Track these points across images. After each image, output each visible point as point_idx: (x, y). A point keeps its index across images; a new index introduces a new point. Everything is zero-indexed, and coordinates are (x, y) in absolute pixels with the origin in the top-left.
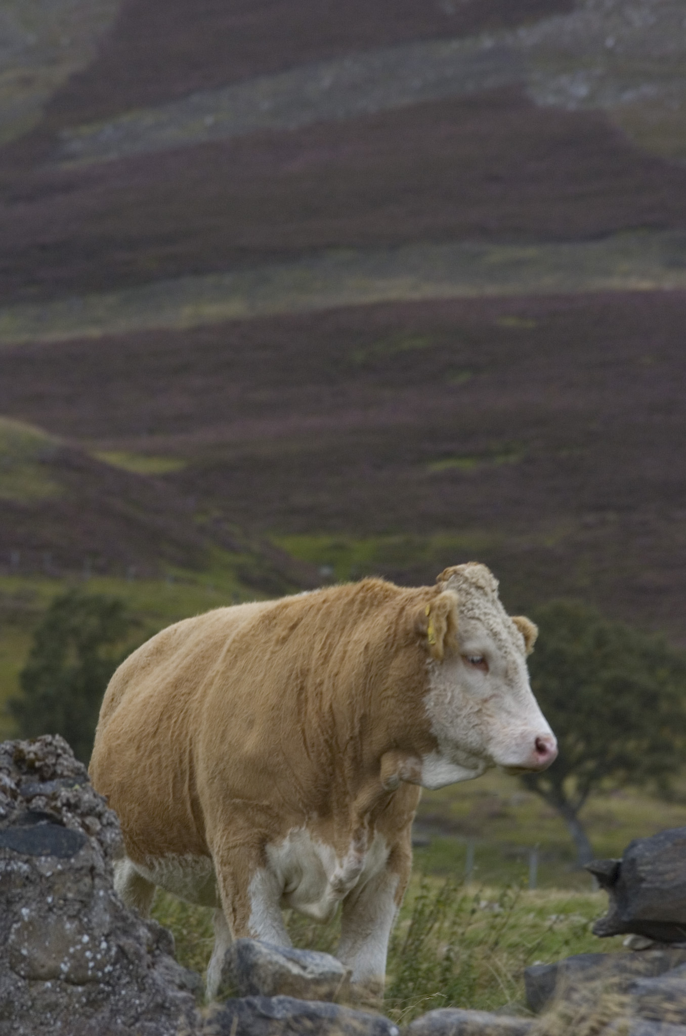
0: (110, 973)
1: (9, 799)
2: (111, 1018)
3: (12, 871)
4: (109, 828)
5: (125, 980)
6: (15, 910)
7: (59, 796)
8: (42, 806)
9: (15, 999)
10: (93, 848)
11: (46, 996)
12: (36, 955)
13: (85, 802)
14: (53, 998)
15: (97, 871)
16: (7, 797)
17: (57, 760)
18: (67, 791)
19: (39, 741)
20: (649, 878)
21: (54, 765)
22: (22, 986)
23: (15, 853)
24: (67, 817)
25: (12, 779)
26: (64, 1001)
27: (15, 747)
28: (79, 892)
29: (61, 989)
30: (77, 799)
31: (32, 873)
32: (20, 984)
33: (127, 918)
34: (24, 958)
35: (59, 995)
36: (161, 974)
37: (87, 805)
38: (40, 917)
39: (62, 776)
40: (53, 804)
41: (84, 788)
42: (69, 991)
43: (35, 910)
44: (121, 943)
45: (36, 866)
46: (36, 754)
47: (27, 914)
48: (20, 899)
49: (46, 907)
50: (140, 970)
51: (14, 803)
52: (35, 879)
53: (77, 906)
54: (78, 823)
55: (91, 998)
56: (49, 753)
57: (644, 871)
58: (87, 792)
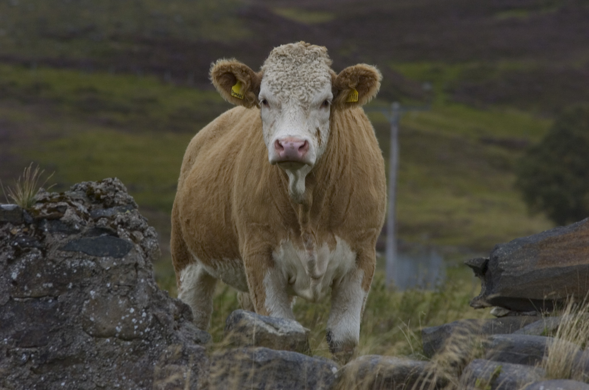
0: (148, 333)
1: (82, 220)
2: (149, 362)
3: (84, 267)
4: (149, 238)
5: (158, 338)
6: (86, 292)
7: (116, 217)
8: (104, 225)
9: (86, 350)
10: (137, 251)
11: (107, 348)
12: (100, 321)
13: (133, 222)
14: (111, 349)
15: (140, 266)
16: (81, 218)
17: (115, 194)
18: (121, 214)
19: (103, 182)
20: (506, 270)
21: (113, 197)
22: (91, 342)
23: (86, 255)
24: (120, 231)
25: (86, 206)
26: (118, 351)
27: (87, 186)
28: (127, 280)
29: (116, 343)
30: (128, 219)
31: (97, 268)
32: (89, 340)
33: (161, 297)
34: (92, 323)
35: (115, 347)
36: (183, 333)
37: (134, 223)
38: (102, 296)
39: (118, 204)
40: (112, 223)
41: (132, 212)
42: (122, 345)
43: (99, 292)
44: (156, 313)
45: (99, 263)
46: (101, 190)
47: (94, 294)
48: (89, 284)
49: (106, 290)
50: (168, 330)
51: (85, 222)
52: (99, 272)
53: (127, 289)
54: (128, 235)
55: (136, 349)
56: (110, 189)
57: (504, 265)
58: (135, 215)
